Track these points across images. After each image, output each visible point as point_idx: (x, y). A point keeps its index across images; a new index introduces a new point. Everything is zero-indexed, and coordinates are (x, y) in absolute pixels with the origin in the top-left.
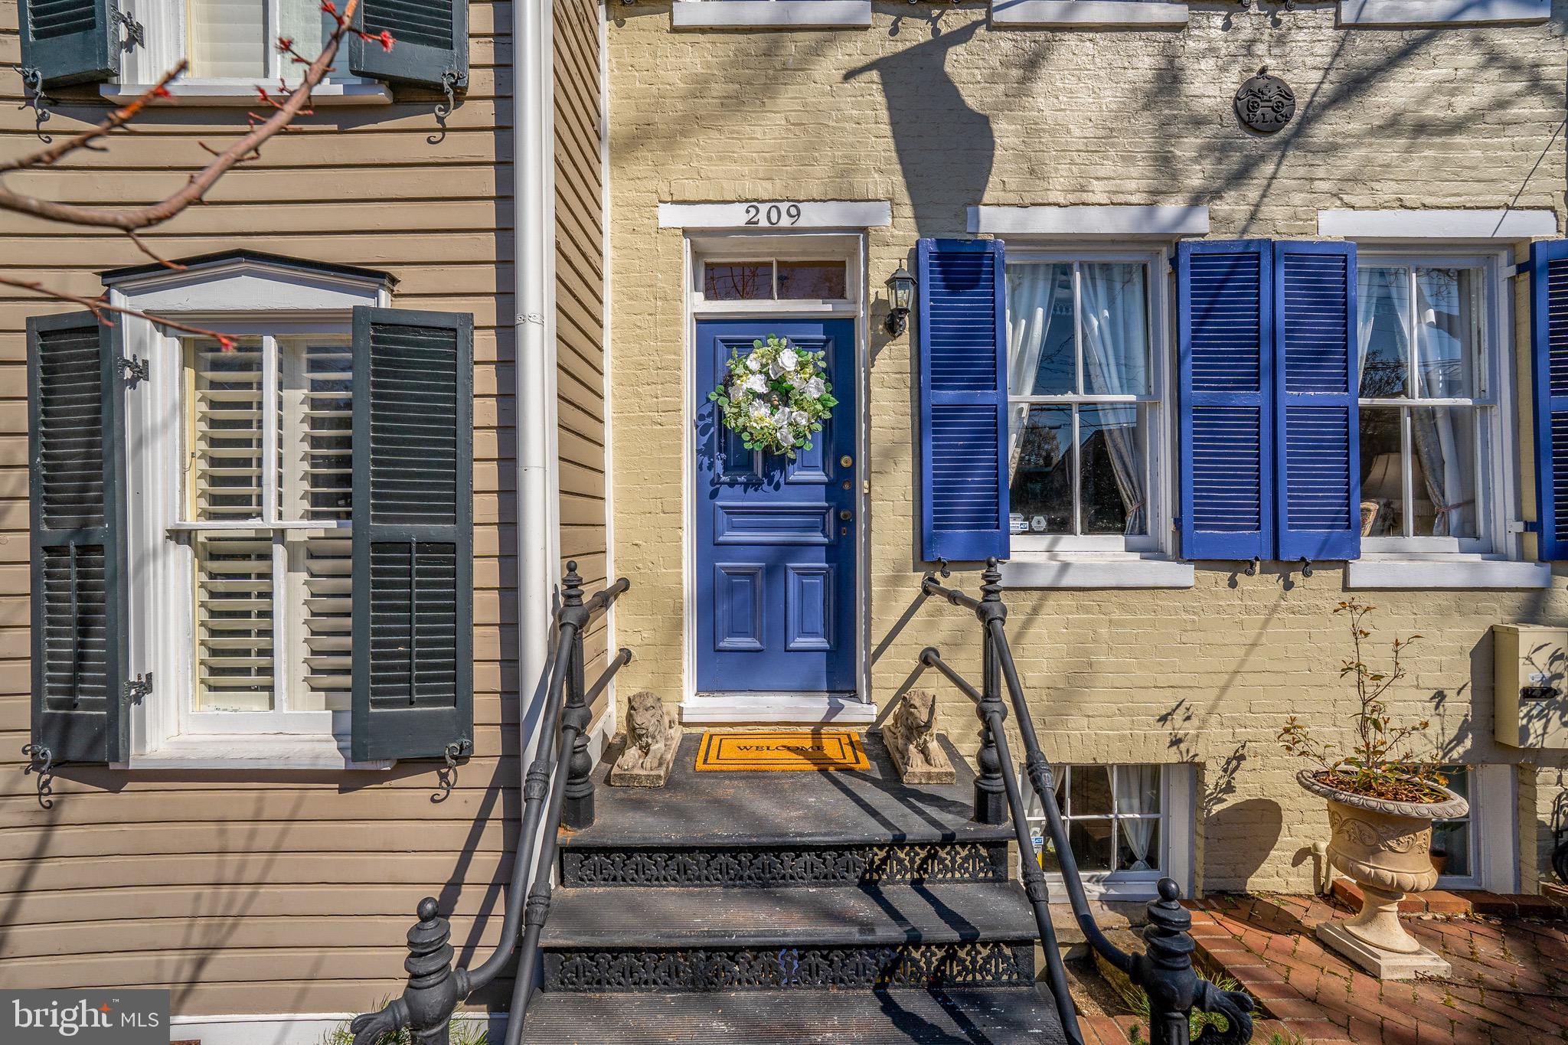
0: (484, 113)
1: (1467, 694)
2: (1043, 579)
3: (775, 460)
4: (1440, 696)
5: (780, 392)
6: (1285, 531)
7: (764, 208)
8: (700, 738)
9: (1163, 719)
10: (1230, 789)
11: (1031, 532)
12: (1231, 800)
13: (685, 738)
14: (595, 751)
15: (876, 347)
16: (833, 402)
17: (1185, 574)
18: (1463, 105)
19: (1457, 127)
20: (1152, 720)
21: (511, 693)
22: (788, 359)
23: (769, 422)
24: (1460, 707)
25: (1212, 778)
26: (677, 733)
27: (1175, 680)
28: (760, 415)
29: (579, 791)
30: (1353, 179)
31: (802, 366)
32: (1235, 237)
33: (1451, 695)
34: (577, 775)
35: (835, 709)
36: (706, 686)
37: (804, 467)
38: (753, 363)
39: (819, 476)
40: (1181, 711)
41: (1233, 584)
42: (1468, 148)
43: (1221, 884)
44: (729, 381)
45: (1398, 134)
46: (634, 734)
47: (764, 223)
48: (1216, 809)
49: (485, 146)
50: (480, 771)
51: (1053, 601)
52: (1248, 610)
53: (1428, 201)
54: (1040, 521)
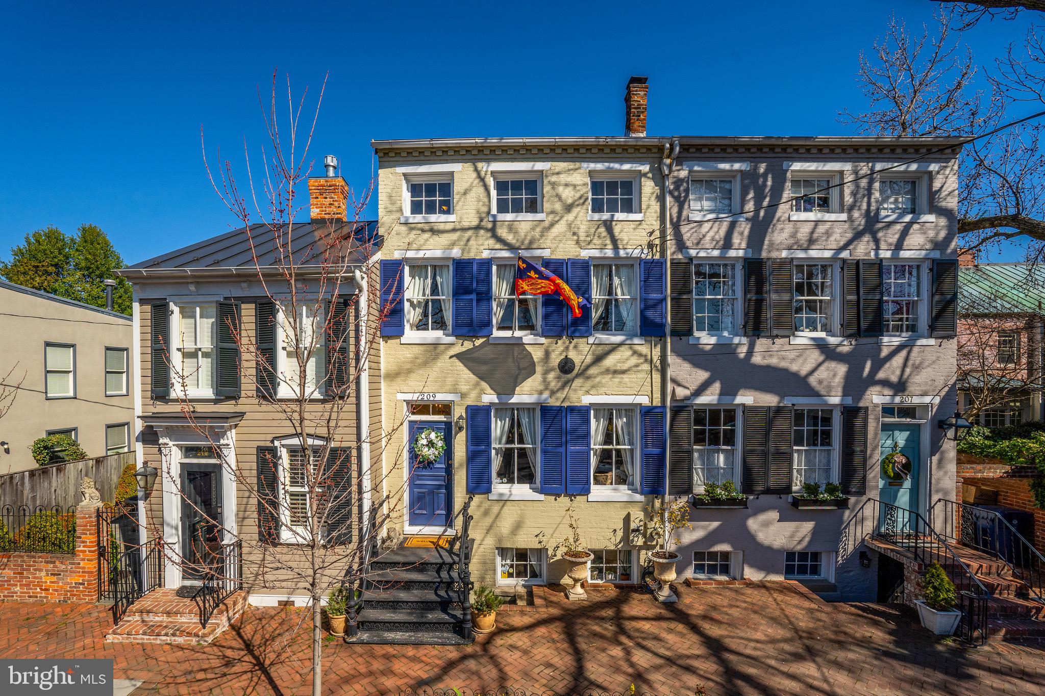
0: (353, 400)
1: (622, 530)
2: (505, 498)
3: (430, 463)
4: (615, 531)
5: (431, 444)
6: (568, 486)
7: (426, 395)
8: (408, 538)
9: (536, 536)
10: (555, 555)
11: (502, 483)
12: (556, 559)
13: (404, 538)
14: (379, 543)
15: (456, 434)
16: (445, 448)
17: (542, 497)
18: (625, 366)
19: (623, 372)
20: (533, 536)
21: (361, 530)
22: (433, 436)
23: (428, 453)
24: (620, 534)
25: (550, 552)
26: (402, 537)
27: (539, 525)
28: (426, 451)
29: (375, 550)
30: (593, 387)
31: (437, 437)
32: (558, 404)
33: (618, 530)
34: (374, 547)
35: (445, 531)
36: (411, 524)
37: (439, 463)
38: (423, 436)
39: (443, 466)
40: (541, 534)
41: (556, 500)
42: (626, 378)
43: (553, 581)
44: (417, 441)
45: (608, 374)
46: (389, 537)
47: (426, 399)
48: (552, 561)
49: (354, 408)
50: (354, 545)
51: (508, 503)
52: (560, 507)
53: (613, 393)
54: (505, 480)
